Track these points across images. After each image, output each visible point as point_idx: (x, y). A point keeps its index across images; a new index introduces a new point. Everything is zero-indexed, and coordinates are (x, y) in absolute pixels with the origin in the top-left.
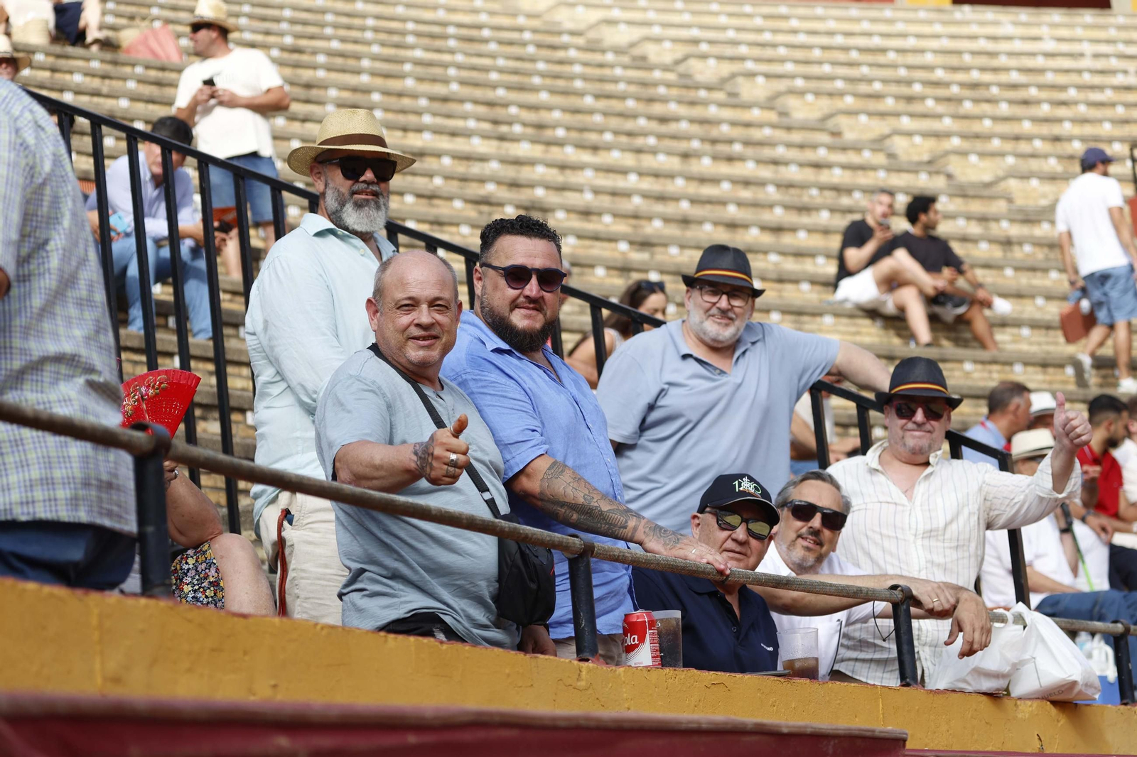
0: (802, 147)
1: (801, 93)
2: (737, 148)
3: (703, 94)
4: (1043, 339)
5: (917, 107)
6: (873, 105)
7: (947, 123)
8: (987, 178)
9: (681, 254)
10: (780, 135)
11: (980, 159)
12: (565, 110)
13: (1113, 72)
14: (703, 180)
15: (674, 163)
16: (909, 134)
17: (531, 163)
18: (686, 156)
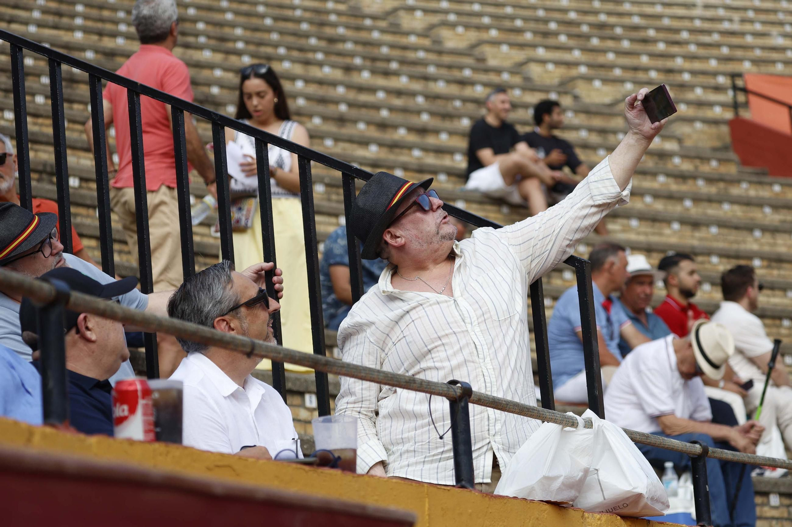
0: (450, 67)
1: (453, 26)
2: (394, 66)
3: (368, 22)
4: (649, 230)
5: (551, 41)
6: (513, 38)
7: (577, 54)
8: (607, 100)
9: (335, 145)
10: (432, 57)
11: (603, 84)
12: (245, 28)
13: (720, 20)
14: (361, 89)
15: (338, 74)
16: (543, 62)
17: (211, 66)
18: (348, 69)
